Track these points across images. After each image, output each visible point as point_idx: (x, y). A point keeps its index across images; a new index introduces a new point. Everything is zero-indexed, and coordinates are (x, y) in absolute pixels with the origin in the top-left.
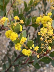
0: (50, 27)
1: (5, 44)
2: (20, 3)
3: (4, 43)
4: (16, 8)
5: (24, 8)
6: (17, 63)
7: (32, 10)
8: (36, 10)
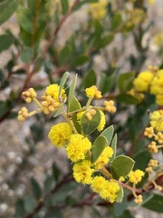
1: (16, 133)
3: (12, 130)
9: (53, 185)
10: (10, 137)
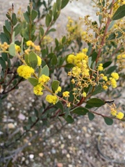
0: (85, 66)
2: (50, 41)
3: (30, 89)
4: (45, 48)
5: (55, 46)
6: (45, 116)
7: (64, 51)
8: (68, 50)
9: (43, 110)
10: (30, 91)
